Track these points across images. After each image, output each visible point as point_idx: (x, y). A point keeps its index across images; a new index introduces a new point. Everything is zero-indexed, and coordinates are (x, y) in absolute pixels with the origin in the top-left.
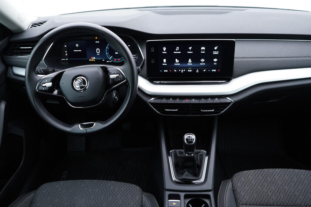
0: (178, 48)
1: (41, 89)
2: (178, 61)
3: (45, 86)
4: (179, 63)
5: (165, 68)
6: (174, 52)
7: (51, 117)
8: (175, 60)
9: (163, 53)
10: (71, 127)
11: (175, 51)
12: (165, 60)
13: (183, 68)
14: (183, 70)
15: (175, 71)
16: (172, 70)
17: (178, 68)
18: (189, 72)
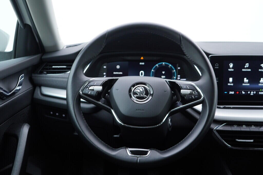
0: (247, 65)
1: (87, 92)
2: (247, 81)
3: (93, 90)
4: (248, 83)
5: (231, 89)
6: (243, 70)
7: (90, 132)
8: (244, 80)
9: (229, 70)
10: (115, 150)
11: (244, 68)
12: (231, 80)
13: (253, 90)
14: (253, 92)
15: (243, 93)
16: (239, 92)
17: (246, 89)
18: (261, 94)
